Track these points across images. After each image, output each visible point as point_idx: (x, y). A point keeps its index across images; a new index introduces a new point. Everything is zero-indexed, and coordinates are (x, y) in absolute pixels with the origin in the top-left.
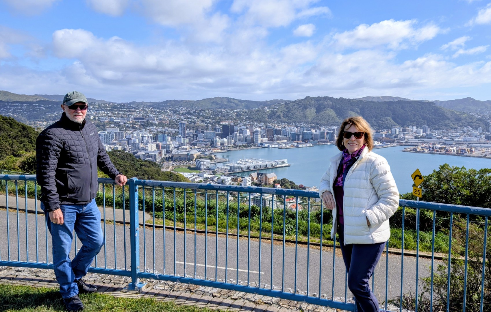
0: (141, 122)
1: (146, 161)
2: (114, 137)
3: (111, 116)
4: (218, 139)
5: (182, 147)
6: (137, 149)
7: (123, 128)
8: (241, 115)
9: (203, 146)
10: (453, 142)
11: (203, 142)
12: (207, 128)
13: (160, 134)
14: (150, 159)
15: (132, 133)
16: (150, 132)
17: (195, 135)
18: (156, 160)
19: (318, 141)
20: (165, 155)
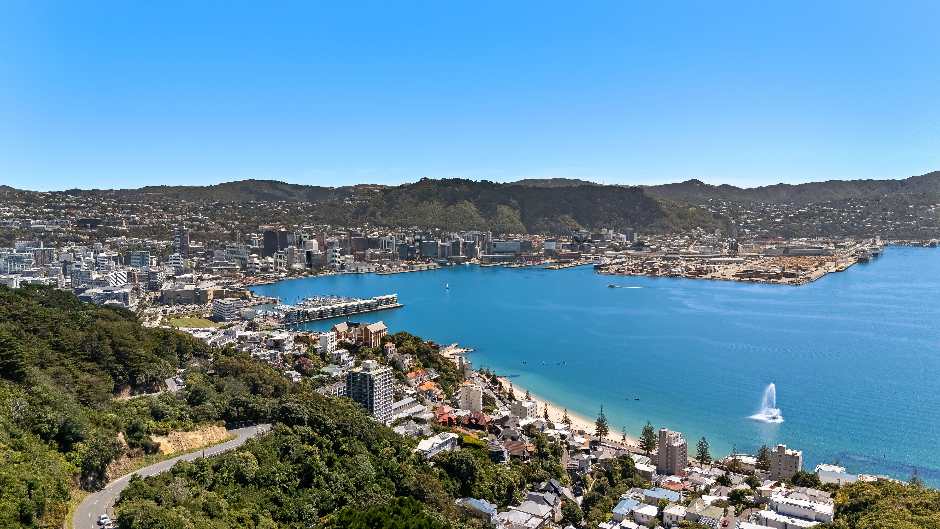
0: (91, 228)
1: (108, 307)
2: (33, 259)
3: (25, 217)
4: (255, 259)
5: (183, 276)
6: (84, 283)
7: (53, 241)
8: (300, 213)
9: (226, 272)
10: (678, 256)
11: (224, 265)
12: (232, 238)
13: (135, 253)
14: (115, 302)
15: (73, 251)
16: (113, 247)
17: (208, 252)
18: (127, 304)
19: (449, 259)
20: (147, 293)
